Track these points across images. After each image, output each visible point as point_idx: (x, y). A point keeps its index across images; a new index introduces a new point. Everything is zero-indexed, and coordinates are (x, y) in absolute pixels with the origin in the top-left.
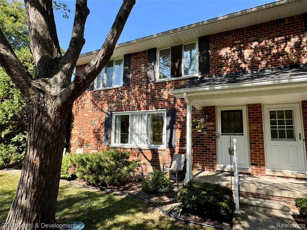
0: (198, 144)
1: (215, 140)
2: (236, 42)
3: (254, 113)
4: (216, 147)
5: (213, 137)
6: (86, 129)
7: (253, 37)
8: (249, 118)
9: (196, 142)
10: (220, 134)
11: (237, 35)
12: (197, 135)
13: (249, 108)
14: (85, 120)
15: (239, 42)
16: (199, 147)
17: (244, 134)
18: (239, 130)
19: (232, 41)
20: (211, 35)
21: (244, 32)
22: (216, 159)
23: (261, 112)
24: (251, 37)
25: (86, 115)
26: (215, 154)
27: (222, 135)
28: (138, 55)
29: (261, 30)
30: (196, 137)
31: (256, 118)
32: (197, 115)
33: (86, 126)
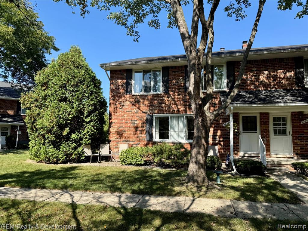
0: (226, 139)
1: (239, 136)
2: (253, 69)
3: (264, 118)
4: (239, 141)
5: (237, 134)
6: (126, 128)
8: (261, 121)
9: (225, 137)
10: (242, 132)
11: (254, 65)
12: (226, 132)
13: (261, 115)
14: (125, 120)
15: (255, 69)
16: (227, 140)
17: (257, 132)
18: (254, 129)
19: (251, 68)
21: (259, 63)
22: (239, 149)
23: (268, 118)
24: (263, 67)
25: (126, 115)
26: (239, 145)
27: (243, 132)
28: (175, 68)
29: (269, 64)
30: (225, 134)
31: (265, 121)
32: (226, 118)
33: (126, 125)
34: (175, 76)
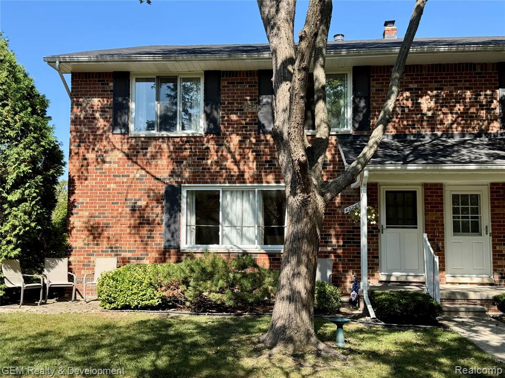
0: (350, 242)
1: (377, 236)
2: (411, 86)
3: (433, 196)
4: (377, 246)
5: (374, 231)
6: (112, 217)
7: (435, 82)
8: (425, 203)
9: (348, 239)
10: (385, 227)
11: (413, 75)
12: (350, 228)
13: (425, 189)
14: (109, 196)
15: (416, 86)
16: (352, 246)
17: (418, 226)
18: (412, 222)
19: (405, 82)
20: (373, 67)
21: (424, 72)
22: (377, 264)
23: (442, 196)
24: (432, 82)
25: (113, 186)
26: (377, 257)
27: (387, 227)
28: (236, 76)
29: (446, 74)
30: (347, 232)
31: (435, 203)
32: (350, 196)
33: (112, 210)
34: (235, 93)
